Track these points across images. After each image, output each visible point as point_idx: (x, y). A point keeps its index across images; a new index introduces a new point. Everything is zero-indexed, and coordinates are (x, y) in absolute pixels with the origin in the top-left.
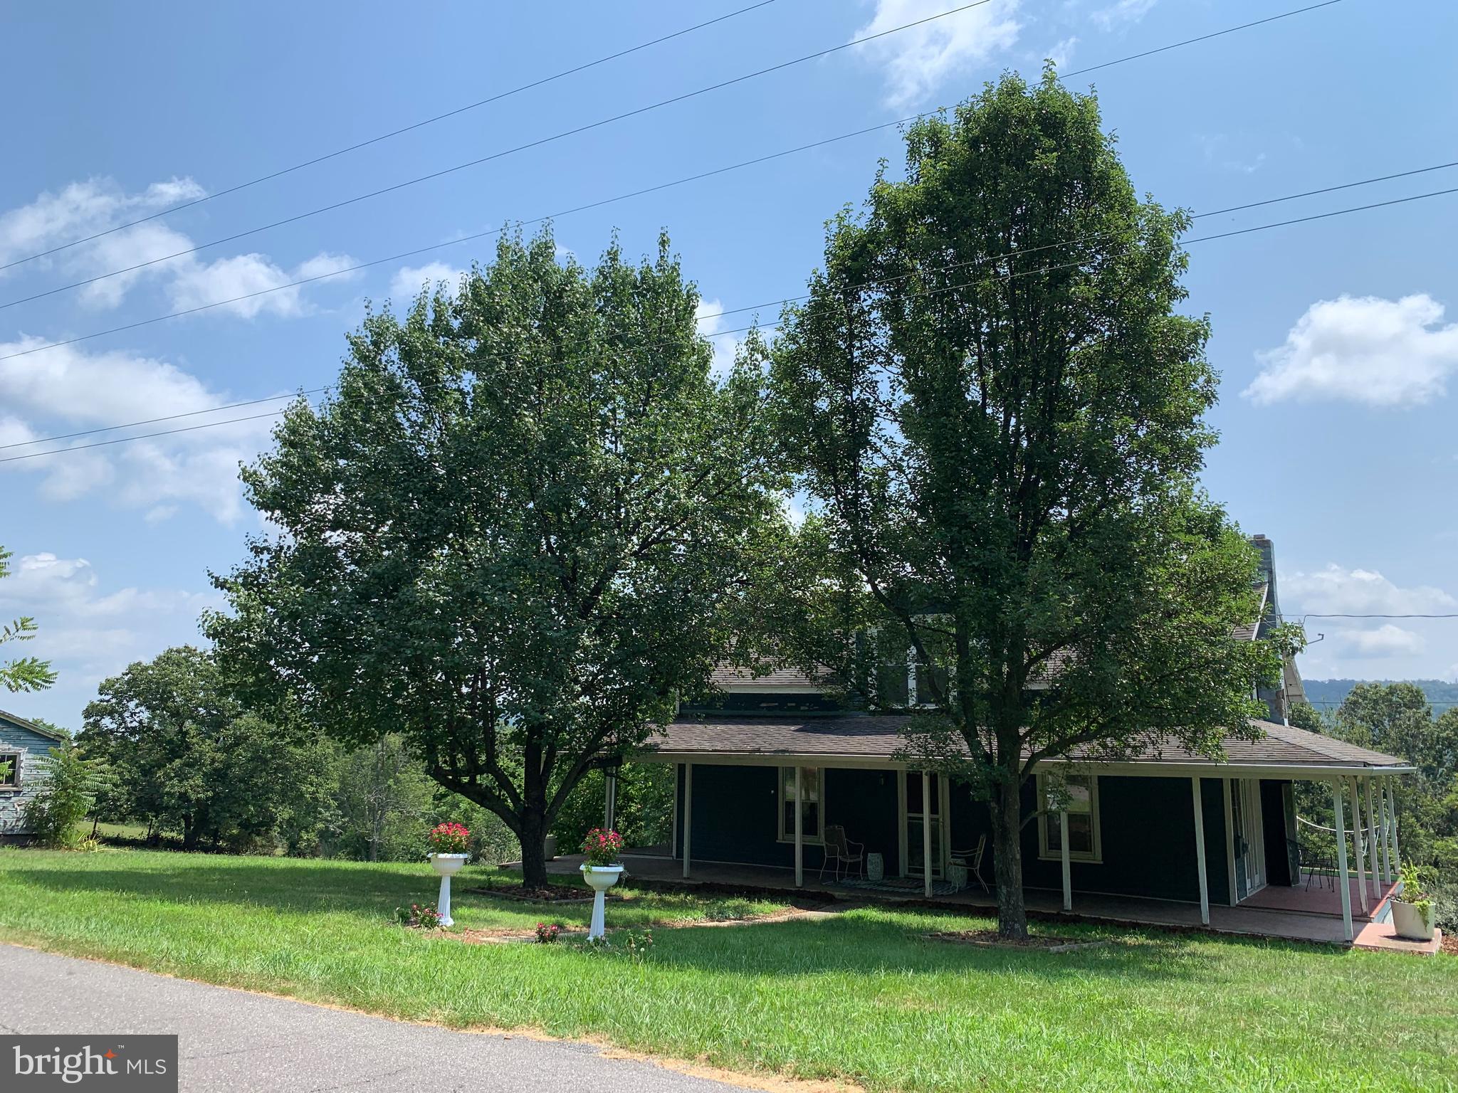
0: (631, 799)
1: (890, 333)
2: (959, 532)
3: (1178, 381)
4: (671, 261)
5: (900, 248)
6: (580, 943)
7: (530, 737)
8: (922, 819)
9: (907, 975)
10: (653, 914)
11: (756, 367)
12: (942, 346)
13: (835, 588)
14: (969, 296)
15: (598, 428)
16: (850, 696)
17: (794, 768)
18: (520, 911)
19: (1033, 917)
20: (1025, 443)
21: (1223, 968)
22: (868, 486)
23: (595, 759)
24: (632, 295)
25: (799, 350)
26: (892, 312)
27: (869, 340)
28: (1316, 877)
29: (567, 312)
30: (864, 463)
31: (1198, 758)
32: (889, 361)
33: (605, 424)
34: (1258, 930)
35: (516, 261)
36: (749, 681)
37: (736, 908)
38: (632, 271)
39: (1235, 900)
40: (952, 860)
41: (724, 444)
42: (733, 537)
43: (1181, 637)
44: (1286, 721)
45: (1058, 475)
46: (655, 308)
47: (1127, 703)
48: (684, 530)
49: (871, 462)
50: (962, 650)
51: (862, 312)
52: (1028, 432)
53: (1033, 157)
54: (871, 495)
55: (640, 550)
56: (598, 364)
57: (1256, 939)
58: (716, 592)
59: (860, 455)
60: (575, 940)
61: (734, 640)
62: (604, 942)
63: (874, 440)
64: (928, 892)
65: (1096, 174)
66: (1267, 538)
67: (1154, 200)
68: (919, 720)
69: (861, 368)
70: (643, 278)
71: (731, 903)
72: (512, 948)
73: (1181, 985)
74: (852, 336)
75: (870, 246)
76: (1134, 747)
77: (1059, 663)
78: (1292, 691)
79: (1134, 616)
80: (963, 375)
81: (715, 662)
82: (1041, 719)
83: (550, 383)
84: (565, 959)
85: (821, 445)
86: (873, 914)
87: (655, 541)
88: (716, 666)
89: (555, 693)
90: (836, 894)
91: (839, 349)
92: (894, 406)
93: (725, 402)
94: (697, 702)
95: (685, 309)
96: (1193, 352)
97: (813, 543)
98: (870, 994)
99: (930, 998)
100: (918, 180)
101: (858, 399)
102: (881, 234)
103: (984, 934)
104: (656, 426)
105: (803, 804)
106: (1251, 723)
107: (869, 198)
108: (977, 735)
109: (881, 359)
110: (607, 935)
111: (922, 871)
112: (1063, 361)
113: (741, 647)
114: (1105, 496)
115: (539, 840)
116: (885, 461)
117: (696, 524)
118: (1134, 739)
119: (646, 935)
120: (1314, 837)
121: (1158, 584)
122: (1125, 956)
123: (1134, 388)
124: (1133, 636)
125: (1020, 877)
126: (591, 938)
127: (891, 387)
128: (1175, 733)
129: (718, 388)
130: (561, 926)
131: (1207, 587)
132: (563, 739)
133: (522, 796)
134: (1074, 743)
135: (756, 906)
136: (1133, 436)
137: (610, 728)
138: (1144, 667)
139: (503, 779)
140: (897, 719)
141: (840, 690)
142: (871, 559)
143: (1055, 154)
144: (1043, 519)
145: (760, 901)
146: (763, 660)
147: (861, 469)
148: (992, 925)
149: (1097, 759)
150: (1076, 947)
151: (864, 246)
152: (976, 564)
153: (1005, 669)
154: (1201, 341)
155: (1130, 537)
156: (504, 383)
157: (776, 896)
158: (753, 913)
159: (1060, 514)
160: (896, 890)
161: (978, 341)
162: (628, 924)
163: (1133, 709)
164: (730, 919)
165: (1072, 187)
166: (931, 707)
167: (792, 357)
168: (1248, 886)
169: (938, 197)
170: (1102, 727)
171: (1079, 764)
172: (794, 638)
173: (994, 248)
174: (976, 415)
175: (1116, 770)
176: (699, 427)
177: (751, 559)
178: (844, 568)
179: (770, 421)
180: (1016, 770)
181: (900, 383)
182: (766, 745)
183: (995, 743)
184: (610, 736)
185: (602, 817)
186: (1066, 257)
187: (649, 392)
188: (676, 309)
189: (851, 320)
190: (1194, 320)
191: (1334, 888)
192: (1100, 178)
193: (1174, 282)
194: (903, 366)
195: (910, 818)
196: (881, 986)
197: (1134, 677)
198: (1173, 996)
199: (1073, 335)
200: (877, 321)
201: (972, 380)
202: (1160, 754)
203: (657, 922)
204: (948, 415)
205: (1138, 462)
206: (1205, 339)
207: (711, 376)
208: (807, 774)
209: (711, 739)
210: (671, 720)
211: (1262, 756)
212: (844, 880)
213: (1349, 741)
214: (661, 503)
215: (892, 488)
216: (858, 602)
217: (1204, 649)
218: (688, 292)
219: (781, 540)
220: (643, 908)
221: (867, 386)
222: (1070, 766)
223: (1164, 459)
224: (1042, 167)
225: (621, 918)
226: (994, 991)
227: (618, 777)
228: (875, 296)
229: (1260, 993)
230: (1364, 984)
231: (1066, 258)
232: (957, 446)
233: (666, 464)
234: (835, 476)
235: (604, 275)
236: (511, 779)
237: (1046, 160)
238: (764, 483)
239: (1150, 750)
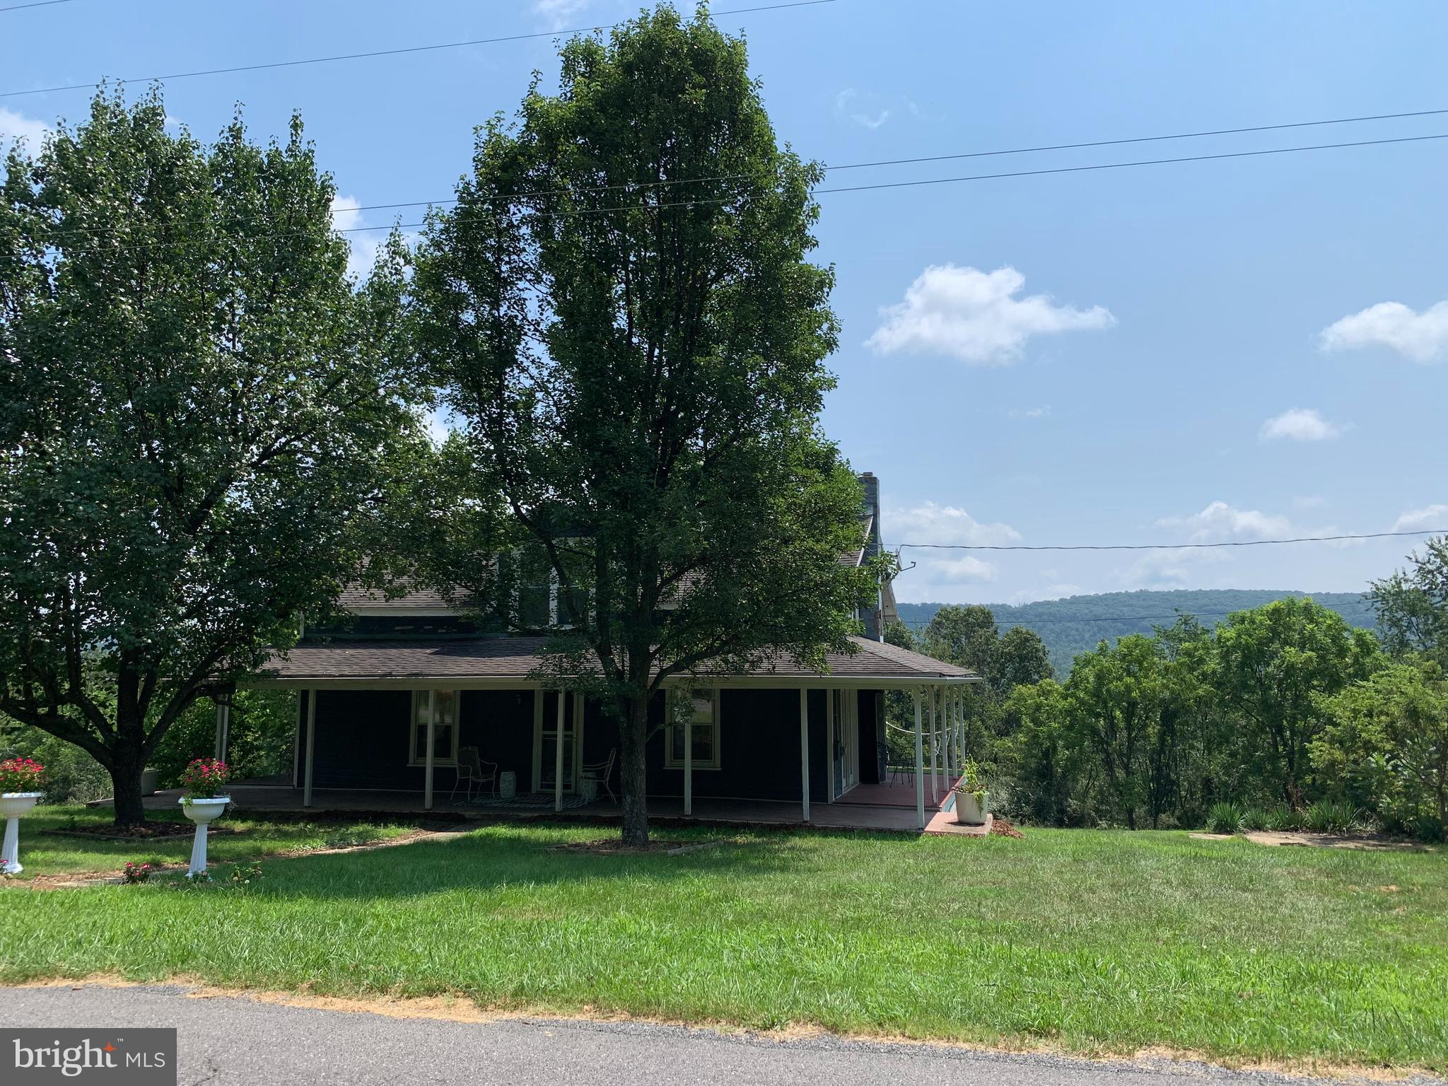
0: (248, 728)
1: (540, 250)
2: (601, 456)
3: (804, 326)
4: (304, 147)
5: (551, 164)
6: (178, 881)
7: (124, 663)
8: (556, 736)
9: (528, 887)
10: (266, 845)
11: (398, 272)
12: (590, 270)
13: (478, 509)
14: (619, 224)
15: (212, 322)
16: (489, 618)
17: (427, 692)
18: (108, 851)
19: (654, 824)
20: (667, 374)
21: (816, 858)
22: (513, 406)
23: (203, 686)
24: (257, 178)
25: (444, 258)
26: (542, 230)
27: (518, 255)
28: (899, 775)
29: (178, 190)
30: (509, 382)
31: (806, 671)
32: (538, 280)
33: (220, 317)
34: (849, 823)
35: (115, 124)
36: (382, 603)
37: (359, 834)
38: (259, 153)
39: (832, 798)
40: (583, 775)
41: (360, 351)
42: (367, 451)
43: (795, 561)
44: (882, 638)
45: (696, 408)
46: (284, 197)
47: (746, 622)
48: (313, 441)
49: (518, 381)
50: (602, 571)
51: (511, 225)
52: (669, 364)
53: (683, 91)
54: (516, 416)
55: (260, 460)
56: (214, 252)
57: (846, 832)
58: (348, 509)
59: (505, 373)
60: (171, 878)
61: (366, 561)
62: (206, 877)
63: (521, 359)
64: (558, 806)
65: (741, 116)
66: (874, 475)
67: (792, 150)
68: (555, 639)
69: (507, 283)
70: (270, 162)
71: (354, 829)
72: (93, 892)
73: (779, 876)
74: (499, 250)
75: (521, 159)
76: (752, 662)
77: (689, 584)
78: (888, 612)
79: (755, 542)
80: (610, 302)
81: (344, 583)
82: (670, 637)
83: (155, 268)
84: (154, 900)
85: (465, 360)
86: (502, 831)
87: (280, 451)
88: (345, 587)
89: (154, 615)
90: (468, 814)
91: (486, 261)
92: (542, 327)
93: (361, 305)
94: (323, 625)
95: (319, 201)
96: (820, 300)
97: (455, 460)
98: (488, 909)
99: (549, 907)
100: (571, 98)
101: (506, 315)
102: (533, 147)
103: (609, 843)
104: (280, 326)
105: (436, 727)
106: (850, 639)
107: (521, 109)
108: (611, 653)
109: (529, 276)
110: (209, 870)
111: (554, 787)
112: (704, 295)
113: (374, 568)
114: (737, 429)
115: (136, 774)
116: (533, 382)
117: (325, 434)
118: (752, 655)
119: (255, 867)
120: (902, 741)
121: (777, 513)
122: (735, 853)
123: (766, 329)
124: (754, 560)
125: (644, 786)
126: (190, 875)
127: (540, 306)
128: (788, 648)
129: (355, 290)
130: (157, 865)
131: (819, 517)
132: (165, 665)
133: (115, 728)
134: (699, 659)
135: (382, 831)
136: (764, 374)
137: (222, 652)
138: (762, 589)
139: (91, 711)
140: (536, 640)
141: (477, 611)
142: (515, 480)
143: (704, 91)
144: (680, 448)
145: (386, 826)
146: (397, 582)
147: (507, 387)
148: (616, 834)
149: (719, 673)
150: (691, 849)
151: (514, 159)
152: (616, 488)
153: (640, 590)
154: (826, 290)
155: (755, 468)
156: (96, 262)
157: (403, 820)
158: (378, 838)
159: (696, 444)
160: (528, 806)
161: (625, 268)
162: (239, 857)
163: (751, 627)
164: (353, 845)
165: (720, 128)
166: (568, 627)
167: (436, 264)
168: (844, 785)
169: (591, 119)
170: (724, 643)
171: (703, 678)
172: (430, 558)
173: (644, 177)
174: (622, 344)
175: (736, 683)
176: (331, 330)
177: (387, 476)
178: (485, 488)
179: (411, 330)
180: (645, 686)
181: (549, 303)
182: (398, 669)
183: (627, 659)
184: (221, 662)
185: (213, 747)
186: (710, 194)
187: (274, 287)
188: (308, 200)
189: (500, 233)
190: (820, 269)
191: (912, 783)
192: (745, 121)
193: (807, 231)
194: (551, 287)
195: (545, 736)
196: (502, 900)
197: (752, 598)
198: (772, 888)
199: (714, 274)
200: (526, 237)
201: (619, 308)
202: (774, 668)
203: (271, 854)
204: (594, 340)
205: (766, 399)
206: (830, 288)
207: (347, 276)
208: (442, 699)
209: (338, 664)
210: (293, 644)
211: (859, 668)
212: (476, 800)
213: (933, 656)
214: (286, 410)
215: (539, 410)
216: (501, 523)
217: (814, 574)
218: (323, 182)
219: (420, 457)
220: (256, 840)
221: (515, 303)
222: (694, 680)
223: (789, 399)
224: (691, 102)
225: (228, 851)
226: (610, 895)
227: (231, 705)
228: (527, 211)
229: (844, 879)
230: (930, 864)
231: (710, 196)
232: (602, 372)
233: (292, 368)
234: (480, 394)
235: (223, 153)
236: (101, 710)
237: (696, 96)
238: (403, 396)
239: (765, 664)
